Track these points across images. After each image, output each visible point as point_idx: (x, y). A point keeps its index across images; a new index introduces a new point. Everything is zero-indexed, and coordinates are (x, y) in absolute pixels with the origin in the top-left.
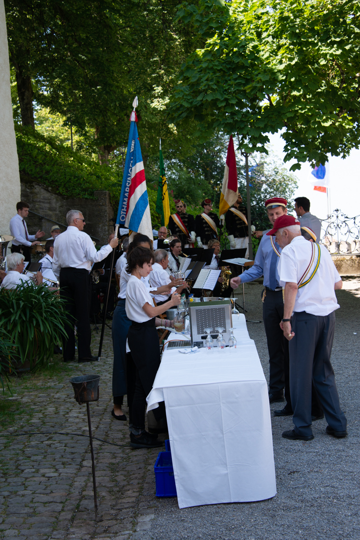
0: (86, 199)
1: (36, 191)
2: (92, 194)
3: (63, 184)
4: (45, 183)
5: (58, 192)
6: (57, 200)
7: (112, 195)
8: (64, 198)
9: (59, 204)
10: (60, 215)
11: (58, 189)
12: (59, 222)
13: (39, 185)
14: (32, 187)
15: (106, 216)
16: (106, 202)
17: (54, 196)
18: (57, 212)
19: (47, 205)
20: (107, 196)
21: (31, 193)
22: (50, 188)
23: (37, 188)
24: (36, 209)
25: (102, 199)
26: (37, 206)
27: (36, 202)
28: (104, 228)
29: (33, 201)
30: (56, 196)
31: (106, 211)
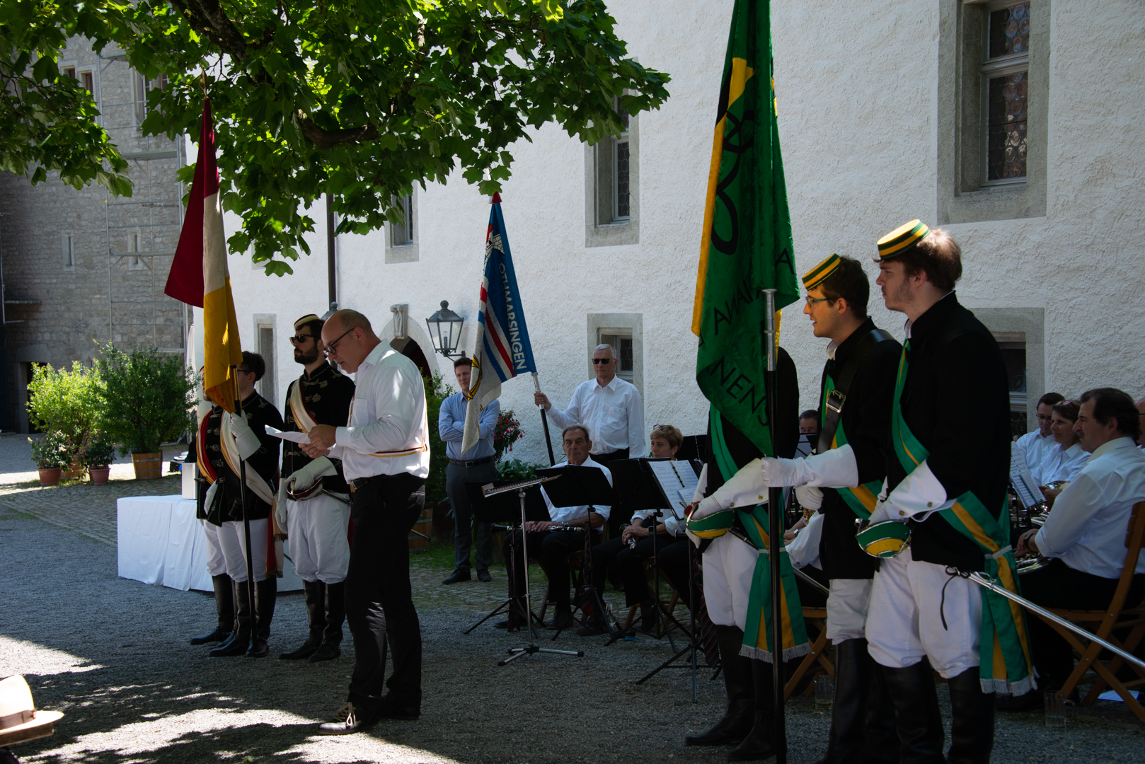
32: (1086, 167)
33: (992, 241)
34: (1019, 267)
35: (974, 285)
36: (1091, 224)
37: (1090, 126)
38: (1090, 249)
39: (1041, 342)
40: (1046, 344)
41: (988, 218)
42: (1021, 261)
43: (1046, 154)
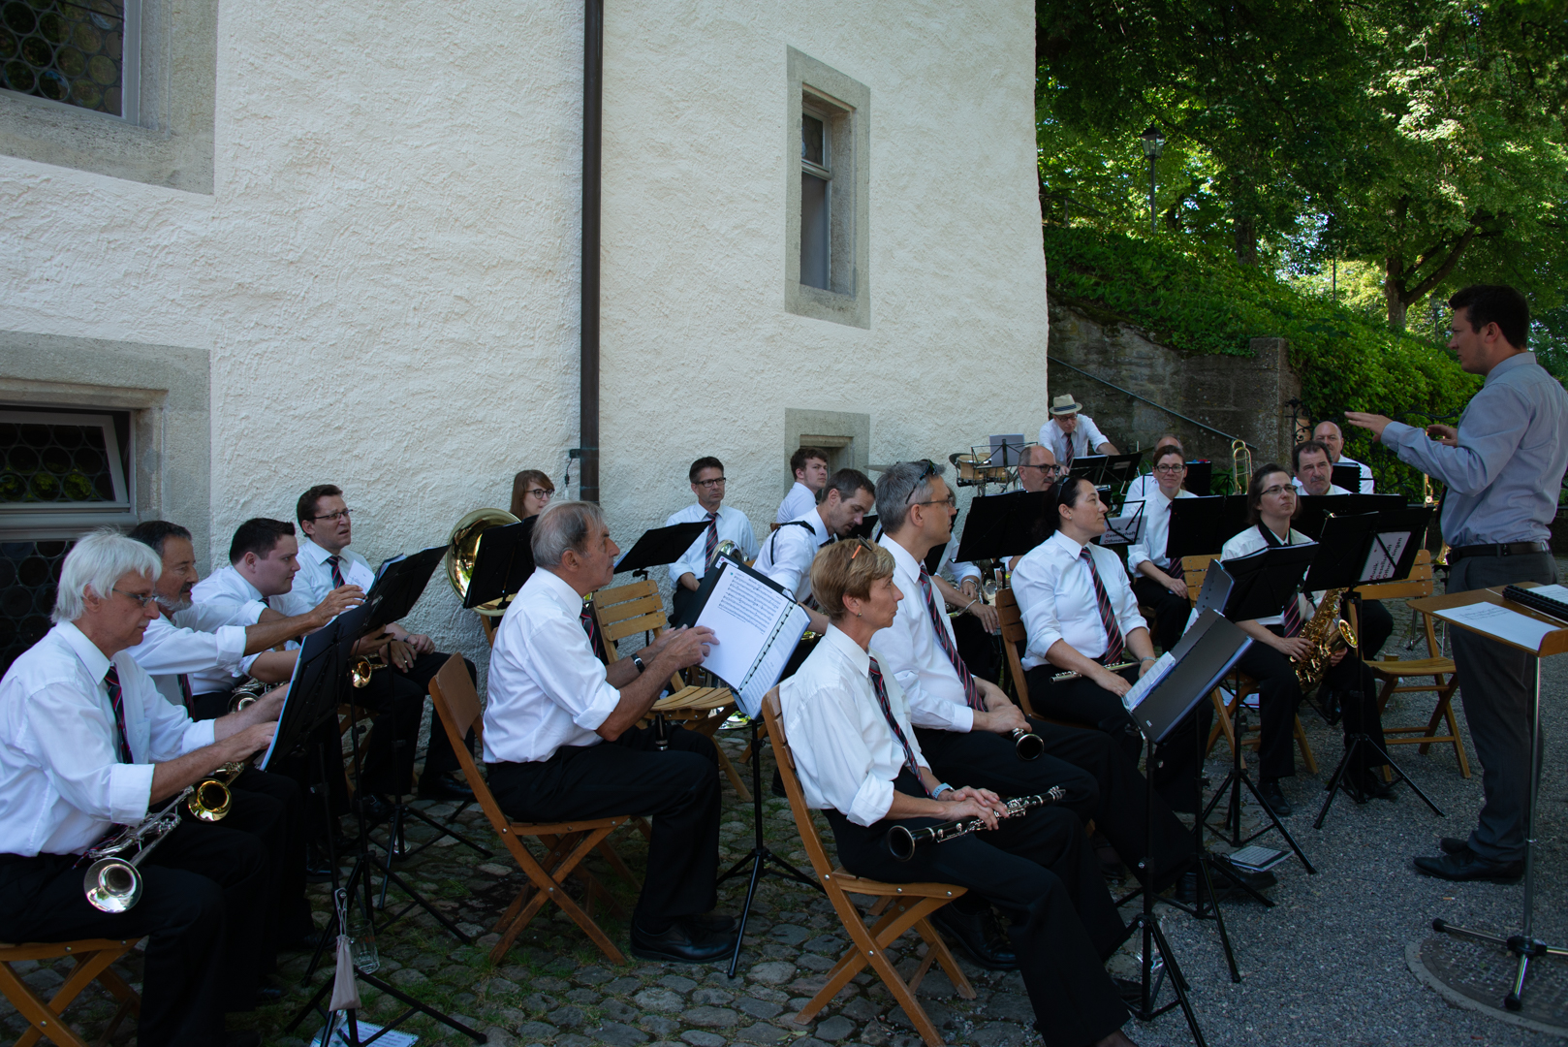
0: (1230, 355)
1: (1122, 340)
2: (1244, 344)
3: (1183, 324)
4: (1142, 324)
5: (1167, 341)
6: (1166, 359)
7: (1292, 347)
8: (1181, 356)
9: (1170, 369)
10: (1172, 391)
11: (1170, 336)
12: (1170, 407)
13: (1130, 328)
14: (1114, 332)
15: (1274, 394)
16: (1274, 364)
17: (1160, 351)
18: (1167, 386)
19: (1146, 371)
20: (1279, 350)
21: (1113, 345)
22: (1152, 334)
23: (1126, 335)
24: (1122, 379)
25: (1267, 356)
26: (1124, 373)
27: (1123, 364)
28: (1268, 422)
29: (1117, 363)
30: (1166, 350)
31: (1275, 383)
32: (290, 141)
33: (87, 210)
34: (153, 270)
35: (33, 287)
36: (296, 230)
37: (296, 80)
38: (292, 268)
39: (202, 409)
40: (215, 415)
41: (75, 164)
42: (157, 262)
43: (214, 92)
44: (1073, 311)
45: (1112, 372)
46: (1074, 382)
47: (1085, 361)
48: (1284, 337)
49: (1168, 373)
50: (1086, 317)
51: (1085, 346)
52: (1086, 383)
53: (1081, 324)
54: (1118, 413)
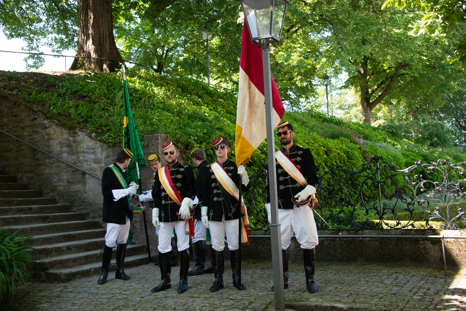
1: (79, 139)
2: (141, 139)
4: (89, 129)
6: (102, 149)
8: (109, 147)
9: (104, 155)
11: (105, 136)
13: (82, 131)
14: (75, 134)
16: (158, 149)
17: (99, 144)
19: (92, 156)
20: (159, 141)
21: (74, 141)
22: (94, 134)
23: (81, 136)
24: (80, 162)
25: (154, 145)
26: (81, 158)
27: (80, 152)
29: (77, 152)
30: (101, 143)
44: (53, 122)
45: (74, 157)
46: (55, 164)
47: (61, 151)
48: (165, 133)
49: (103, 157)
50: (59, 126)
51: (60, 143)
52: (62, 164)
53: (58, 130)
54: (79, 182)
